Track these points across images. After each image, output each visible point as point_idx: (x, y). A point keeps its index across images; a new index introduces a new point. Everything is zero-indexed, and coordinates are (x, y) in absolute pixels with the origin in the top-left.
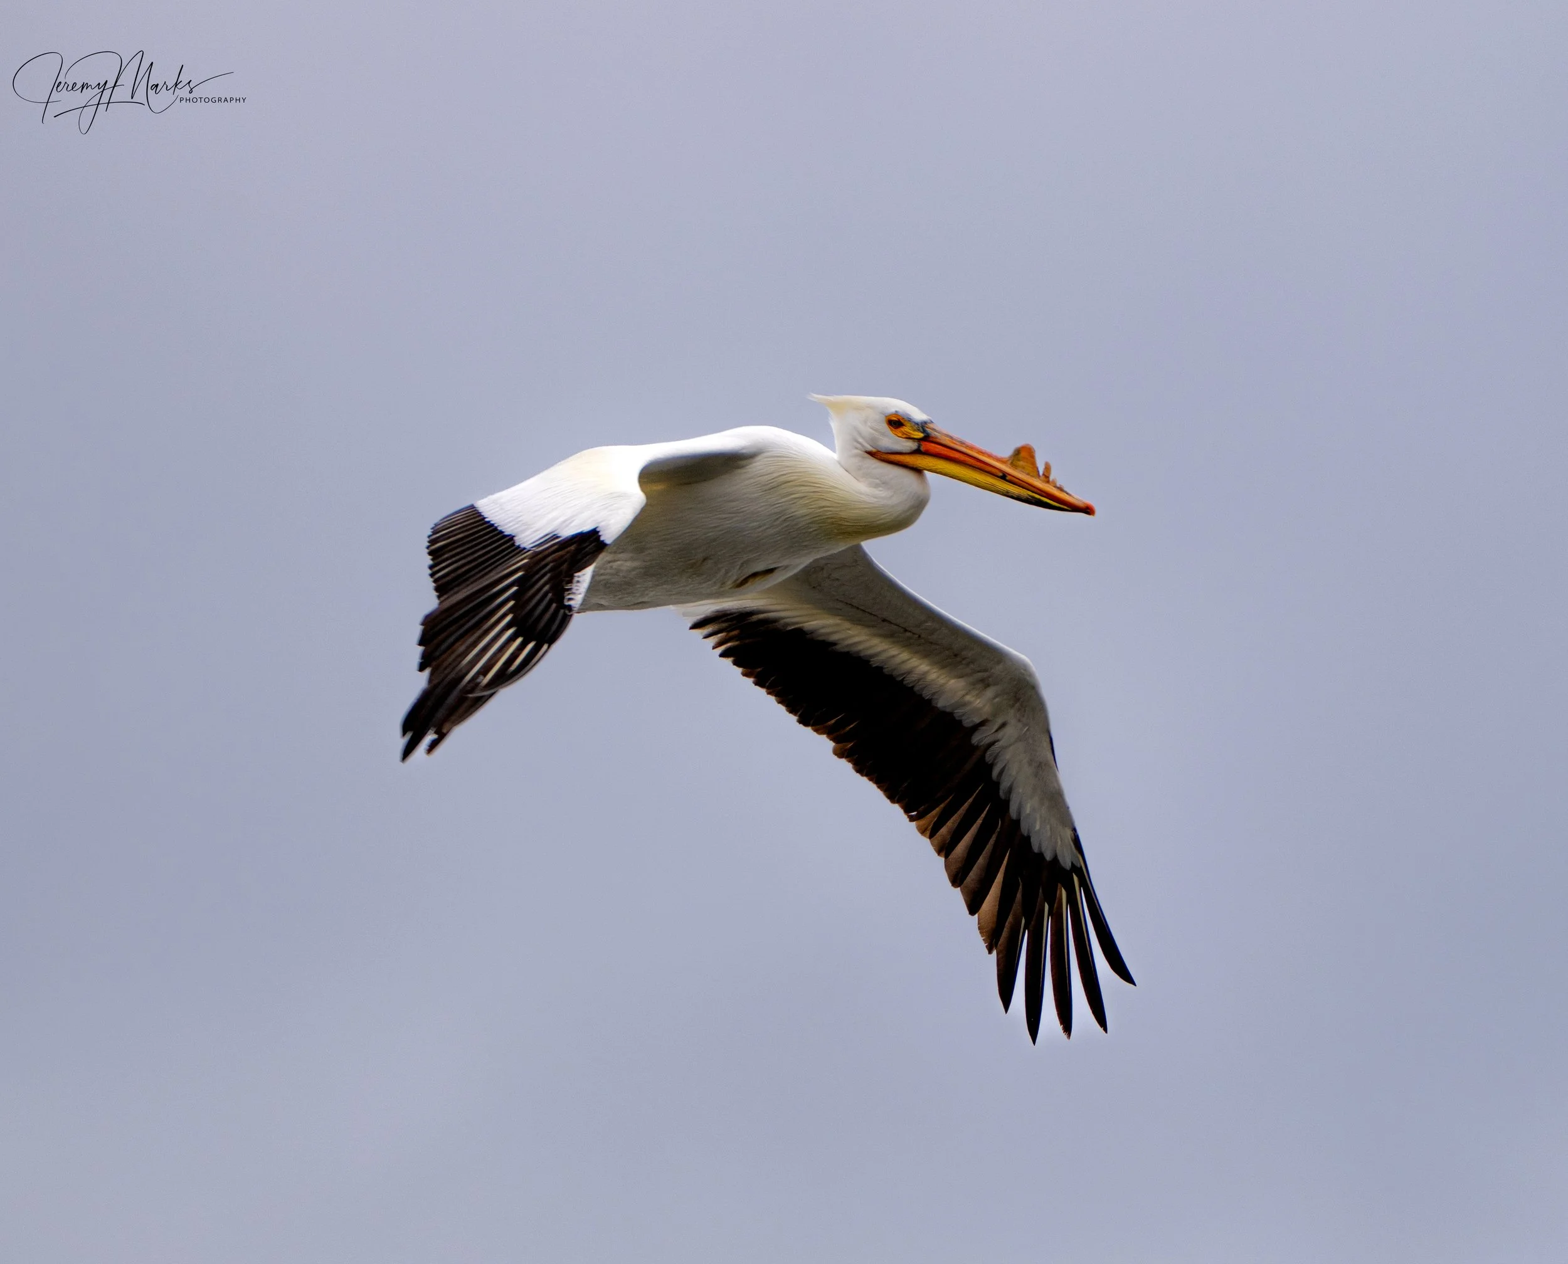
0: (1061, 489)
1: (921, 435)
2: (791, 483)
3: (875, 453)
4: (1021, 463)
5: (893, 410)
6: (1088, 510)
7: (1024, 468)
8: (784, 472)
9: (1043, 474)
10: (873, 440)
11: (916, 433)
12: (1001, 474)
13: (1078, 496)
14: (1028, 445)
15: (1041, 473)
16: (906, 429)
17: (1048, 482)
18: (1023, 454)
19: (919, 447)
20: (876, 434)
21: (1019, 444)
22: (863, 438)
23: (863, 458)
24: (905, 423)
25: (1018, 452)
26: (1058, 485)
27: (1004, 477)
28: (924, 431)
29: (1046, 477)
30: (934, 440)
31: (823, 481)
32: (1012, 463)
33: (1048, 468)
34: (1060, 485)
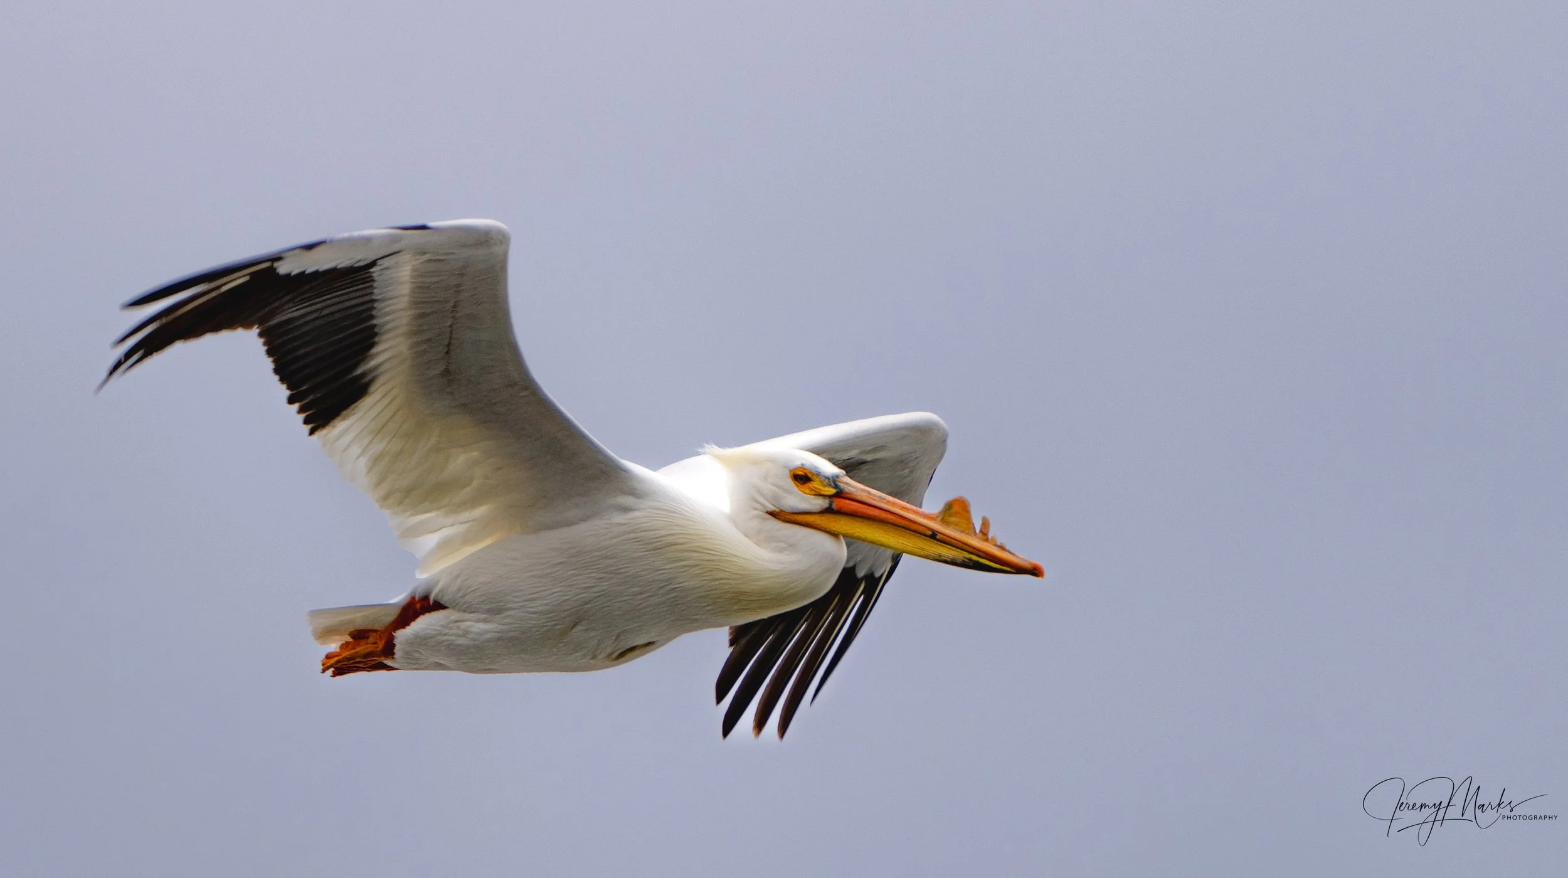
0: (1002, 548)
1: (833, 491)
2: (680, 547)
3: (778, 513)
4: (953, 519)
5: (798, 463)
6: (1035, 571)
7: (957, 525)
8: (672, 532)
9: (981, 531)
10: (775, 498)
11: (827, 489)
12: (930, 533)
13: (1022, 555)
14: (961, 497)
15: (978, 531)
16: (816, 484)
17: (987, 540)
18: (956, 508)
19: (831, 504)
20: (779, 491)
21: (950, 497)
22: (763, 496)
23: (764, 519)
24: (813, 478)
25: (949, 507)
26: (999, 544)
27: (933, 536)
28: (836, 486)
29: (984, 534)
30: (848, 496)
31: (718, 547)
32: (942, 520)
33: (985, 523)
34: (1001, 543)
